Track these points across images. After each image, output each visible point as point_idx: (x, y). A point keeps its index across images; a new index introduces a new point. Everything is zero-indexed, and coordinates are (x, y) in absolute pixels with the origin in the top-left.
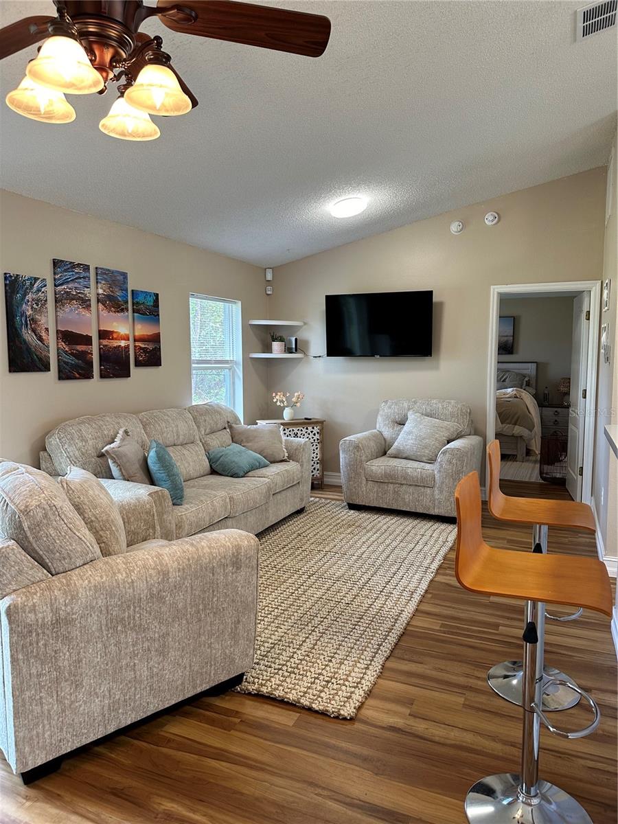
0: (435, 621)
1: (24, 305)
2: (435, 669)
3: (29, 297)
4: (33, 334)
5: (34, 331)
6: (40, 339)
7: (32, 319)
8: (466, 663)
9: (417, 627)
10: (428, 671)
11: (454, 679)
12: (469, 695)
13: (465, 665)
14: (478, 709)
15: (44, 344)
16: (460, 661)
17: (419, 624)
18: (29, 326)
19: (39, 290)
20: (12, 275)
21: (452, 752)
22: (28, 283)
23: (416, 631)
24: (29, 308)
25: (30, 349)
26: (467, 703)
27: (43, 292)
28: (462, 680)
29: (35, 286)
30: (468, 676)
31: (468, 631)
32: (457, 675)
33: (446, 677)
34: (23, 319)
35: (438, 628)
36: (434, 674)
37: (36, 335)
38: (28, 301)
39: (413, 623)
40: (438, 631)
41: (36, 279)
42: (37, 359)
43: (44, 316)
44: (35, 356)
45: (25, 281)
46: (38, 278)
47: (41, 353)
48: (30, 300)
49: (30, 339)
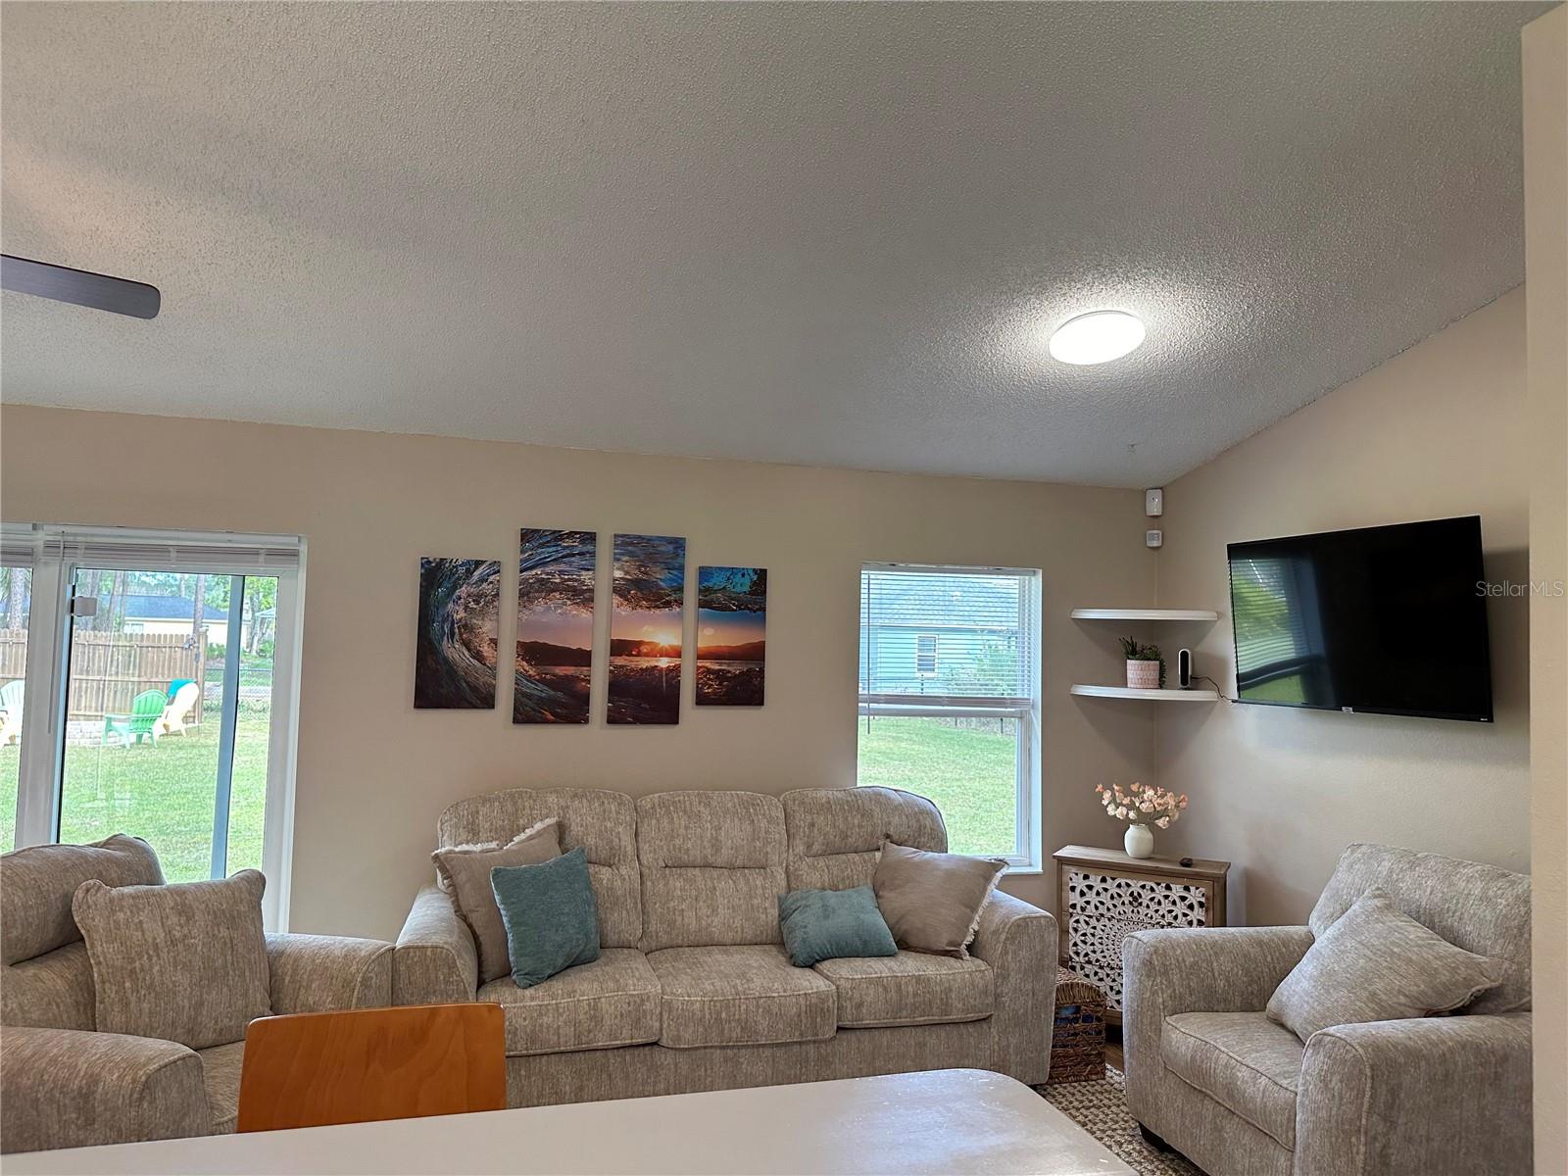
1: (450, 605)
3: (463, 591)
4: (463, 649)
5: (467, 644)
6: (478, 656)
7: (465, 625)
15: (485, 664)
18: (457, 637)
19: (482, 580)
20: (431, 559)
22: (462, 570)
24: (461, 609)
25: (456, 673)
27: (492, 583)
29: (477, 573)
34: (447, 626)
37: (469, 650)
38: (460, 598)
41: (478, 563)
42: (467, 688)
43: (491, 620)
44: (464, 685)
45: (456, 567)
46: (483, 562)
47: (477, 678)
48: (464, 595)
49: (456, 656)
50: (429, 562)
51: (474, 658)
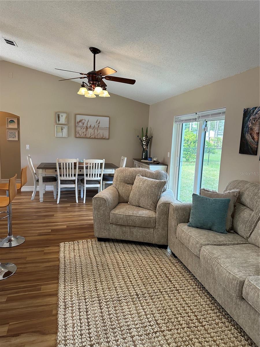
0: (45, 291)
1: (248, 122)
2: (39, 266)
3: (251, 118)
4: (250, 136)
5: (251, 134)
6: (253, 138)
7: (251, 129)
8: (26, 273)
9: (53, 284)
10: (41, 265)
11: (31, 265)
12: (25, 262)
13: (26, 272)
14: (21, 258)
15: (254, 141)
16: (29, 272)
17: (52, 286)
18: (249, 132)
19: (256, 113)
20: (246, 109)
21: (30, 247)
22: (252, 111)
23: (53, 281)
24: (250, 123)
25: (248, 143)
26: (25, 259)
27: (258, 114)
28: (27, 265)
29: (255, 111)
30: (25, 268)
31: (25, 290)
32: (29, 267)
33: (34, 265)
34: (247, 129)
35: (42, 287)
36: (38, 265)
37: (251, 136)
38: (250, 120)
39: (56, 285)
40: (41, 285)
41: (256, 108)
42: (250, 148)
43: (257, 126)
44: (249, 147)
45: (250, 110)
46: (257, 107)
47: (252, 145)
48: (252, 119)
49: (248, 138)
50: (245, 110)
51: (252, 139)
